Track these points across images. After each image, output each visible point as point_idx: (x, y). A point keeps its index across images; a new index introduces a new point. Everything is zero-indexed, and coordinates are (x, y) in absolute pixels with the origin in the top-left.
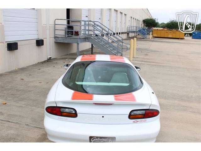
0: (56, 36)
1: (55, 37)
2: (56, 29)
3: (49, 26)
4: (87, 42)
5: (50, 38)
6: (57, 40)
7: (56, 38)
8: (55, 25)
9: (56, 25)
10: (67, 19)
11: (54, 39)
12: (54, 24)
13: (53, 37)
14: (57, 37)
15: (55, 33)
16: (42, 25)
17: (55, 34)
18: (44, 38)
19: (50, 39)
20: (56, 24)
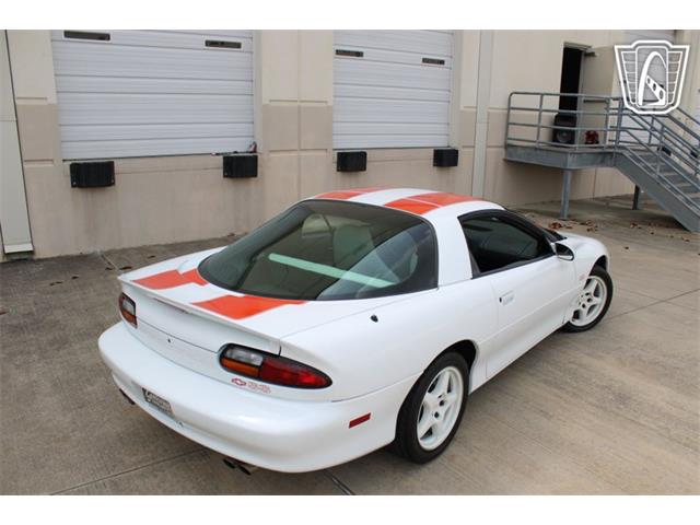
0: (510, 142)
1: (507, 146)
2: (511, 121)
3: (489, 114)
4: (607, 166)
5: (488, 147)
6: (511, 155)
7: (510, 149)
8: (510, 108)
9: (513, 109)
10: (562, 91)
11: (503, 150)
12: (506, 106)
13: (502, 143)
14: (513, 146)
15: (507, 134)
16: (462, 108)
17: (507, 138)
18: (464, 147)
19: (489, 149)
20: (512, 105)
